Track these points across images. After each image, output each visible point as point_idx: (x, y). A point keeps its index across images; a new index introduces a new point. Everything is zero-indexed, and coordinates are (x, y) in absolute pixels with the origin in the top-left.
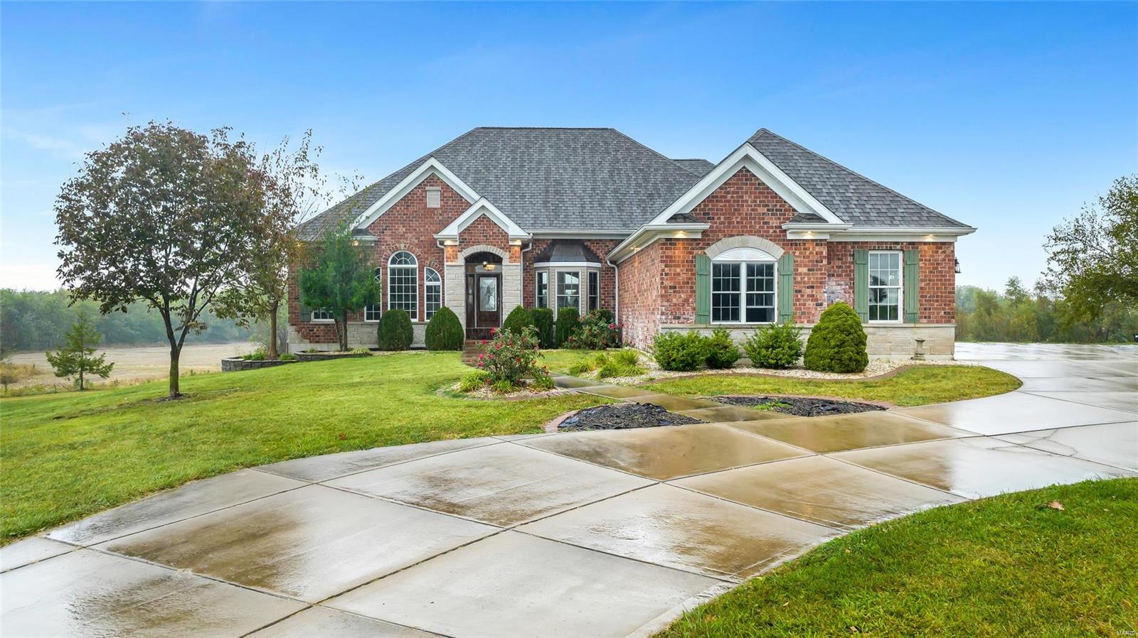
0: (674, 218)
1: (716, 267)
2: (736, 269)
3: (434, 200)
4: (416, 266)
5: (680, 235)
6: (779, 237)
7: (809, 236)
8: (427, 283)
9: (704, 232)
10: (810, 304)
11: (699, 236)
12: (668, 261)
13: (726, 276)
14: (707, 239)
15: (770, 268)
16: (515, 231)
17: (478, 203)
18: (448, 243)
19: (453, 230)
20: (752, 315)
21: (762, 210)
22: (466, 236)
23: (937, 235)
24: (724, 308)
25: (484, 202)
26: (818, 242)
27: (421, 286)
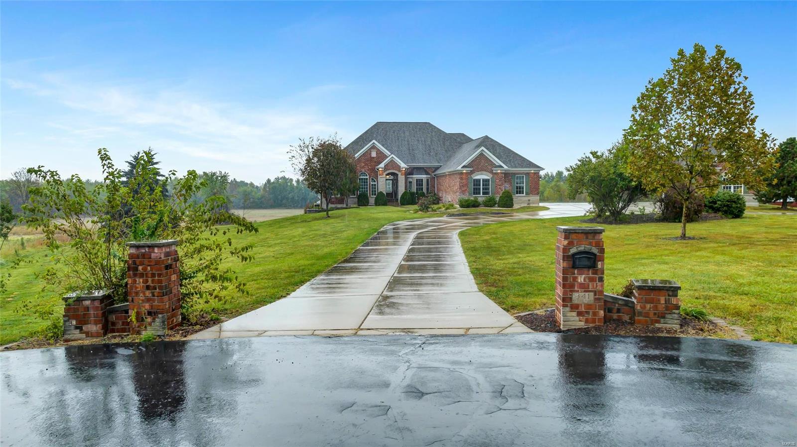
0: (464, 167)
1: (474, 180)
2: (480, 180)
3: (374, 154)
4: (368, 177)
5: (464, 171)
6: (491, 172)
7: (499, 172)
8: (372, 183)
9: (471, 171)
10: (500, 190)
11: (469, 172)
12: (461, 179)
13: (477, 182)
14: (472, 172)
15: (489, 180)
16: (403, 165)
17: (391, 156)
18: (380, 169)
19: (382, 165)
20: (484, 193)
21: (487, 164)
22: (386, 167)
23: (534, 171)
24: (476, 191)
25: (393, 155)
26: (502, 173)
27: (370, 184)
